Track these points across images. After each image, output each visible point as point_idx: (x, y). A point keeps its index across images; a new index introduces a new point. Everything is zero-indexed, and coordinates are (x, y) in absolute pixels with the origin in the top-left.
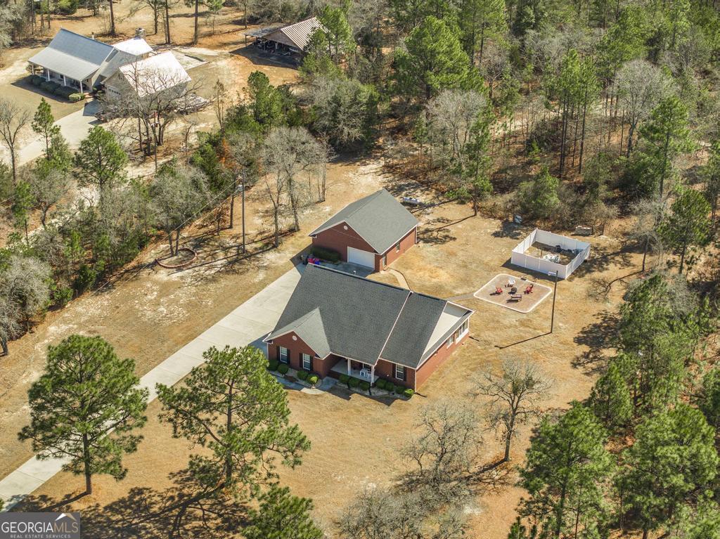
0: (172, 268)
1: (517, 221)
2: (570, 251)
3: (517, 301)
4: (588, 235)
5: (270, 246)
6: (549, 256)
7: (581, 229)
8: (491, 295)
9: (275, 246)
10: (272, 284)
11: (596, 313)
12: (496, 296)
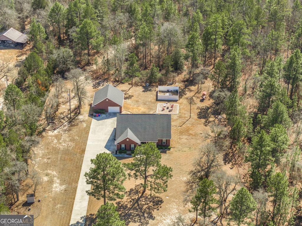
0: (52, 130)
1: (147, 85)
2: (171, 91)
3: (171, 111)
4: (172, 85)
5: (78, 114)
6: (168, 94)
7: (170, 83)
8: (162, 111)
9: (79, 113)
10: (91, 126)
11: (196, 108)
12: (164, 111)
